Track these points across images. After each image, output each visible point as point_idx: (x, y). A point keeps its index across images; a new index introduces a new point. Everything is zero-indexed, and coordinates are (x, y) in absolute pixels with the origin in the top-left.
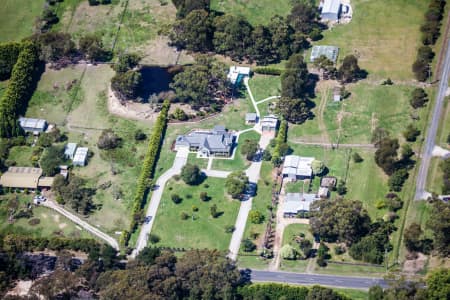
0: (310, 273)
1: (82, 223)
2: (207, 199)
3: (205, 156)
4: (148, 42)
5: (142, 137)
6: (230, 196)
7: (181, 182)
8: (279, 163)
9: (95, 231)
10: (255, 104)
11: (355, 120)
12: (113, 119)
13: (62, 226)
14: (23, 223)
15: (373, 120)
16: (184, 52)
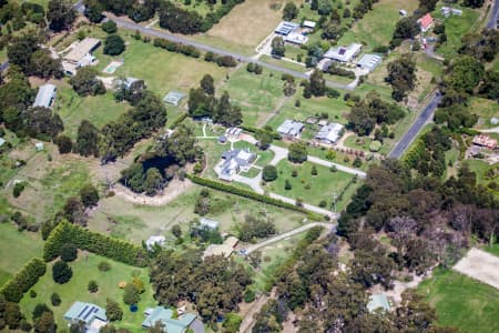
0: (396, 144)
1: (283, 236)
2: (294, 175)
3: (248, 168)
4: (90, 174)
5: (205, 194)
6: (298, 164)
7: (268, 184)
8: (278, 138)
9: (296, 231)
10: (205, 137)
11: (253, 99)
12: (172, 205)
13: (280, 246)
14: (264, 265)
15: (261, 92)
16: (118, 159)
